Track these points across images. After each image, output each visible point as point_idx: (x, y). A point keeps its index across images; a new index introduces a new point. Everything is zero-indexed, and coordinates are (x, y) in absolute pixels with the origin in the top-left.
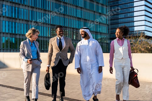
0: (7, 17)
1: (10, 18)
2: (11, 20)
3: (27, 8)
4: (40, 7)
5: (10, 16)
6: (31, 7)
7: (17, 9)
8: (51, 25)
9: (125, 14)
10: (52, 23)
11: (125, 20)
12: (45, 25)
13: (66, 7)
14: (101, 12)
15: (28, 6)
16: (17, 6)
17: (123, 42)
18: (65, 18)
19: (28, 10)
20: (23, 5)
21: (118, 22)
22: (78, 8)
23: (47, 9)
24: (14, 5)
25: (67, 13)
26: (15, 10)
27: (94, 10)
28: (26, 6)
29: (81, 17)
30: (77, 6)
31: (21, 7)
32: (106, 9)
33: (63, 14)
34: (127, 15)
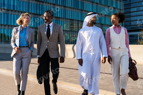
0: (33, 14)
1: (36, 14)
2: (36, 16)
3: (49, 5)
4: (61, 4)
5: (35, 13)
6: (53, 4)
7: (41, 6)
8: (70, 19)
9: (137, 8)
10: (71, 18)
11: (137, 14)
12: (65, 20)
13: (83, 3)
14: (115, 7)
15: (51, 4)
16: (41, 3)
17: (120, 30)
18: (82, 13)
19: (51, 7)
20: (46, 3)
21: (131, 15)
22: (94, 4)
23: (67, 5)
24: (38, 3)
25: (84, 9)
26: (39, 7)
27: (109, 5)
28: (48, 3)
29: (96, 12)
30: (93, 2)
31: (44, 4)
32: (120, 4)
33: (81, 10)
34: (140, 8)
